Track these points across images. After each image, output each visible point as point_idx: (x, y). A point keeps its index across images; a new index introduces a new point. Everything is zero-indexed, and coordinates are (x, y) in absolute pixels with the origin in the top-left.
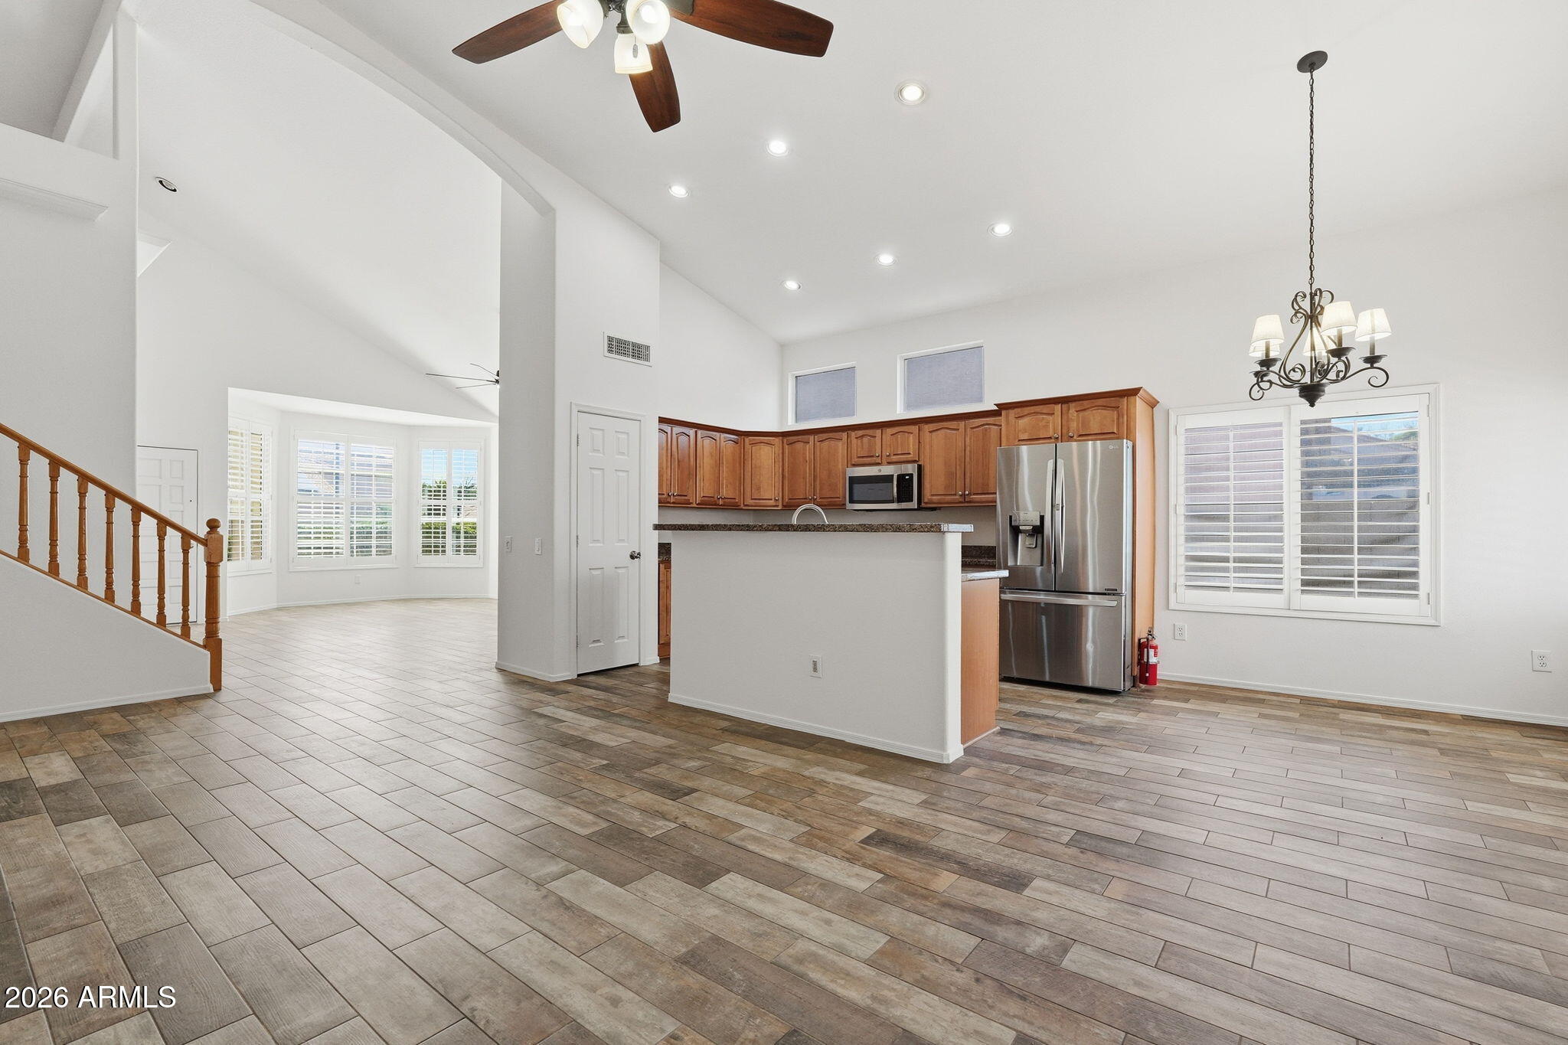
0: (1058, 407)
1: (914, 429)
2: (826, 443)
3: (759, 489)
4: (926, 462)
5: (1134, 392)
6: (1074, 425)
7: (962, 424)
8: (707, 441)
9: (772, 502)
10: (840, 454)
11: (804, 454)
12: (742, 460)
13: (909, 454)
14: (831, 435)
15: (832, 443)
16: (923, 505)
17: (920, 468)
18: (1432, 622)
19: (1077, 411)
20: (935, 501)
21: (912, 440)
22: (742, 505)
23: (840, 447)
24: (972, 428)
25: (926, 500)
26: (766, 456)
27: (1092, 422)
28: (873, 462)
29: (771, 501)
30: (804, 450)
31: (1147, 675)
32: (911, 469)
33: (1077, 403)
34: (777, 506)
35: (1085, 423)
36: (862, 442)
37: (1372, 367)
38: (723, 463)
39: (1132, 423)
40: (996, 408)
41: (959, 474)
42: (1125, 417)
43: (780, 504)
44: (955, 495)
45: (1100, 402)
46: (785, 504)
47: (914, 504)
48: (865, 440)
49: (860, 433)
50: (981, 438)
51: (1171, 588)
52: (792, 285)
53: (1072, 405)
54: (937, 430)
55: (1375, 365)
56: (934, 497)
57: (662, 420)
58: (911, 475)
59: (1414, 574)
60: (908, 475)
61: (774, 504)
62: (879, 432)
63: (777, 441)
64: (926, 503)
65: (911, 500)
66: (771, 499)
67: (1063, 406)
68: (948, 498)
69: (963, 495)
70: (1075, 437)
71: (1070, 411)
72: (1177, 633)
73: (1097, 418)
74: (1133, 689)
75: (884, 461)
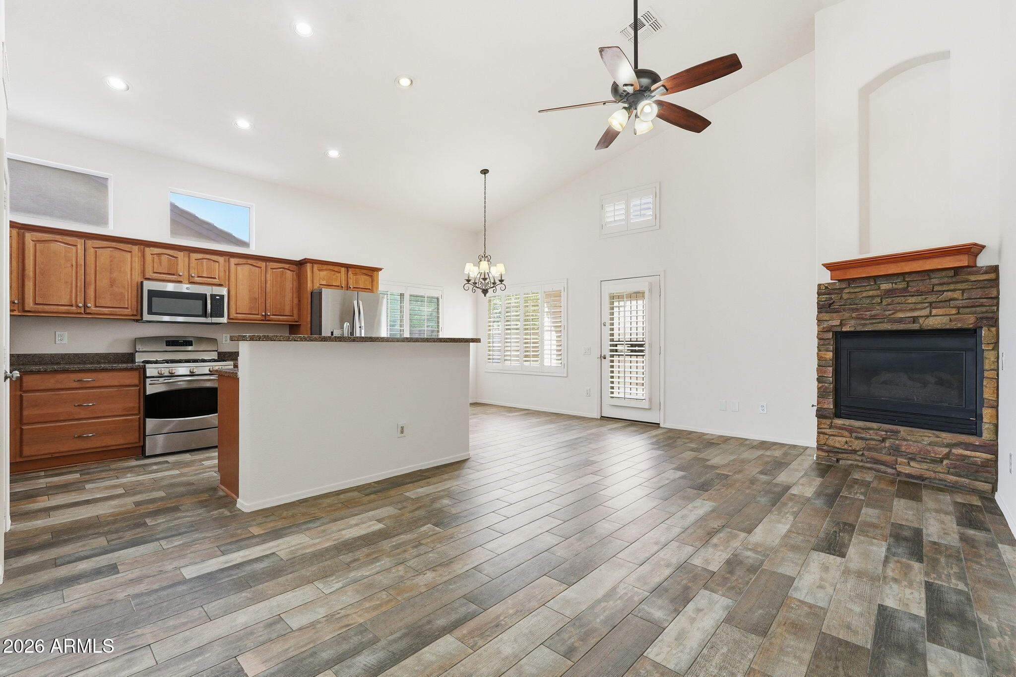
0: (343, 269)
1: (218, 258)
2: (106, 251)
4: (233, 287)
6: (351, 281)
7: (264, 264)
10: (132, 266)
13: (215, 278)
14: (114, 244)
15: (117, 253)
16: (232, 321)
17: (228, 292)
19: (353, 274)
20: (239, 318)
21: (221, 268)
23: (132, 259)
24: (272, 269)
25: (234, 317)
27: (360, 282)
33: (353, 269)
35: (357, 281)
36: (160, 259)
39: (377, 286)
41: (261, 298)
42: (375, 282)
44: (258, 314)
45: (363, 271)
46: (26, 309)
47: (224, 320)
48: (164, 258)
50: (280, 277)
53: (350, 269)
54: (244, 264)
56: (241, 315)
58: (222, 296)
60: (218, 295)
62: (180, 254)
64: (234, 319)
65: (222, 316)
67: (347, 269)
68: (252, 316)
69: (266, 315)
71: (349, 273)
73: (363, 280)
75: (187, 280)
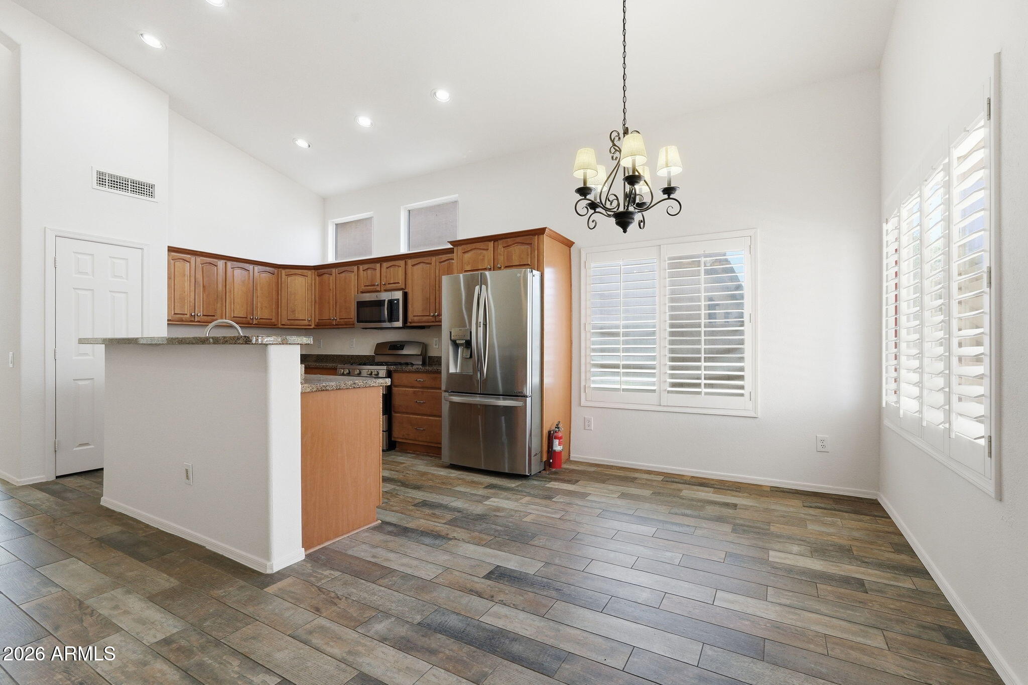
0: (491, 244)
1: (402, 263)
2: (343, 274)
3: (293, 311)
4: (409, 290)
5: (541, 231)
6: (501, 258)
7: (434, 259)
8: (238, 272)
9: (306, 322)
10: (353, 284)
11: (329, 284)
12: (278, 288)
13: (398, 283)
14: (346, 268)
15: (348, 274)
16: (409, 324)
17: (405, 295)
18: (753, 415)
19: (504, 247)
20: (416, 321)
21: (401, 271)
22: (279, 325)
23: (353, 278)
24: (440, 262)
25: (410, 321)
26: (299, 286)
27: (514, 256)
28: (374, 290)
29: (304, 321)
30: (329, 280)
31: (551, 461)
32: (398, 295)
33: (503, 240)
34: (310, 325)
35: (509, 258)
36: (367, 273)
37: (669, 198)
38: (257, 290)
39: (541, 257)
40: (450, 246)
41: (432, 300)
42: (536, 252)
43: (313, 323)
44: (430, 316)
45: (519, 239)
46: (316, 324)
47: (399, 324)
48: (370, 272)
49: (366, 266)
50: (446, 269)
51: (582, 390)
52: (302, 143)
53: (500, 242)
54: (418, 263)
55: (671, 197)
56: (416, 318)
57: (171, 249)
58: (398, 300)
59: (741, 378)
60: (395, 300)
61: (307, 324)
62: (378, 265)
63: (309, 273)
64: (411, 323)
65: (398, 320)
66: (305, 320)
67: (496, 243)
68: (425, 318)
69: (434, 316)
70: (502, 268)
71: (499, 247)
72: (586, 423)
73: (517, 252)
74: (544, 472)
75: (382, 289)
